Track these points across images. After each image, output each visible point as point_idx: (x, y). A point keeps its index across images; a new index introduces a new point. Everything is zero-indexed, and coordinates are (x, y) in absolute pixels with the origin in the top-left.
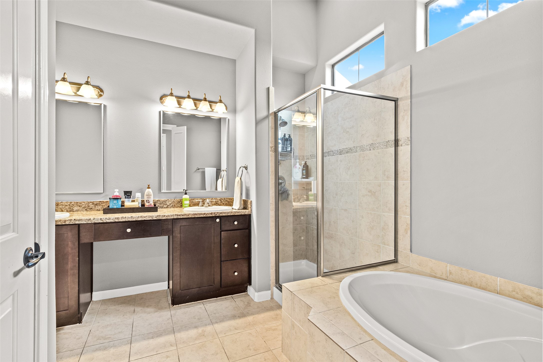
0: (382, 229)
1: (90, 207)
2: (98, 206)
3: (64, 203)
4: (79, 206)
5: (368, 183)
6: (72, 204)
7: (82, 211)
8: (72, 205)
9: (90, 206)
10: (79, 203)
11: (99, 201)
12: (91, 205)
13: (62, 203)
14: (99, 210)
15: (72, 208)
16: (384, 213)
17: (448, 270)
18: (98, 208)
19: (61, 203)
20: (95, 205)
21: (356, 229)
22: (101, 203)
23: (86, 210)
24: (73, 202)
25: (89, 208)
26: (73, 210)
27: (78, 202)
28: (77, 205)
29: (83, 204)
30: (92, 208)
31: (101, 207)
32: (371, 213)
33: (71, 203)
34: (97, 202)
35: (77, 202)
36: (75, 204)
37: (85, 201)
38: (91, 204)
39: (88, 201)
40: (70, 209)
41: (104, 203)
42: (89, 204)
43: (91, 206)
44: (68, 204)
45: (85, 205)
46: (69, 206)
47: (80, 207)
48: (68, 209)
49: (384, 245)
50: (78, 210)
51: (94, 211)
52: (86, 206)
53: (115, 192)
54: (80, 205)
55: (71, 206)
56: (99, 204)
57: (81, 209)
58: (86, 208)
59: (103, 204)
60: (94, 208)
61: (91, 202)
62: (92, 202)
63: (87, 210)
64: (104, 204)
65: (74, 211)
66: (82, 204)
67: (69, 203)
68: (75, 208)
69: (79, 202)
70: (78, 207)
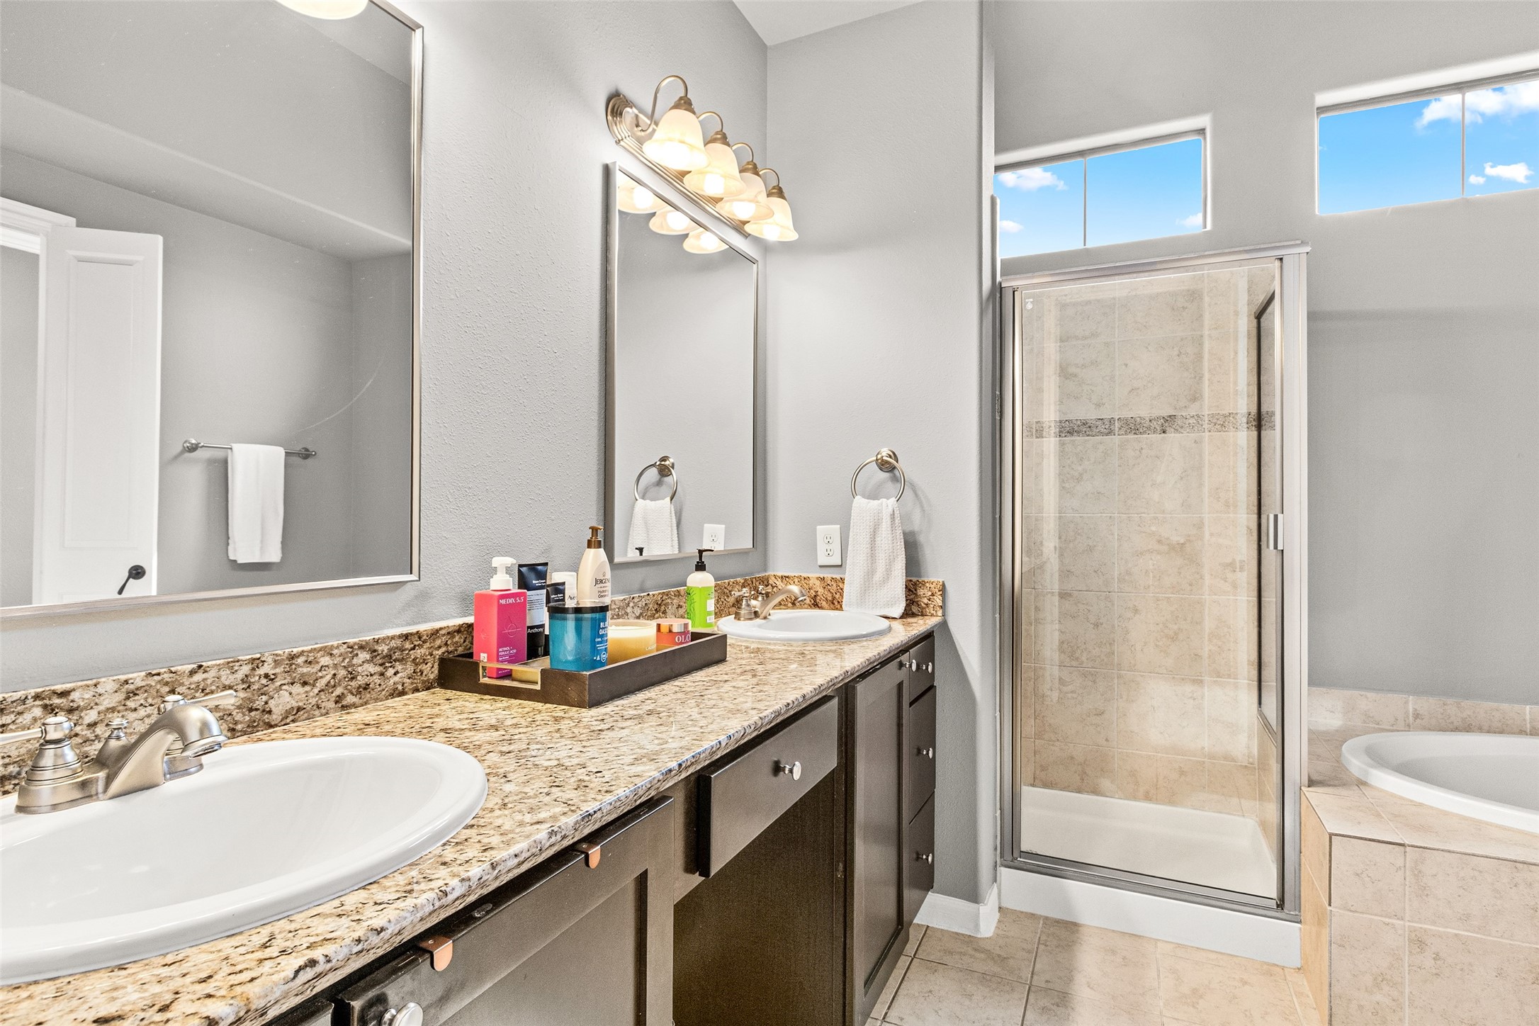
0: (1209, 636)
1: (361, 680)
2: (399, 667)
3: (212, 673)
4: (305, 684)
5: (1156, 518)
6: (262, 671)
7: (317, 712)
8: (264, 681)
9: (360, 669)
10: (300, 660)
11: (400, 636)
12: (366, 665)
13: (199, 677)
14: (402, 693)
15: (259, 703)
16: (1216, 595)
17: (1411, 710)
18: (396, 679)
19: (192, 673)
20: (381, 665)
21: (1108, 645)
22: (408, 645)
23: (339, 699)
24: (270, 660)
25: (353, 683)
26: (270, 712)
27: (295, 651)
28: (289, 680)
29: (325, 660)
30: (366, 687)
31: (410, 668)
32: (1168, 598)
33: (256, 663)
34: (393, 644)
35: (292, 657)
36: (277, 670)
37: (335, 643)
38: (364, 655)
39: (351, 641)
40: (251, 710)
41: (425, 642)
42: (355, 661)
43: (366, 669)
44: (240, 675)
45: (335, 665)
46: (242, 694)
47: (307, 688)
48: (239, 717)
49: (1218, 677)
50: (299, 709)
51: (376, 700)
52: (339, 677)
53: (495, 570)
54: (305, 670)
55: (255, 687)
56: (402, 650)
57: (313, 701)
58: (339, 691)
59: (419, 652)
60: (376, 679)
61: (362, 647)
62: (367, 643)
63: (344, 703)
64: (423, 651)
65: (275, 717)
66: (318, 663)
67: (246, 669)
68: (281, 702)
69: (302, 653)
70: (297, 689)
